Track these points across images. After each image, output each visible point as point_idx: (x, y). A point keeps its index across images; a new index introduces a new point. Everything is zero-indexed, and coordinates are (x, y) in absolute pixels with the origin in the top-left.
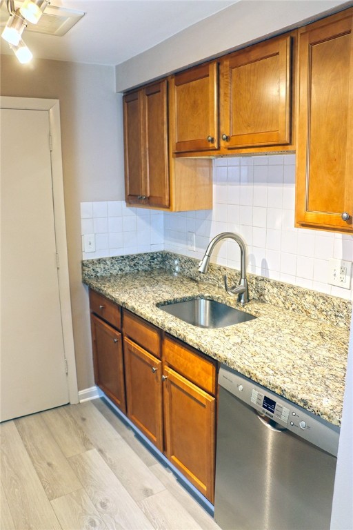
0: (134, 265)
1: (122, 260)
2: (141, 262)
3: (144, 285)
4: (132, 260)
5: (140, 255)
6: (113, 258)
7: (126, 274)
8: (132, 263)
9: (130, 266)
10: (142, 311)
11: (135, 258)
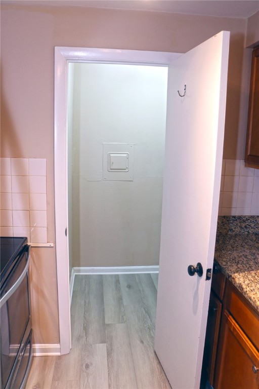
0: (246, 227)
1: (234, 220)
2: (253, 225)
3: (254, 254)
4: (244, 221)
5: (252, 217)
6: (224, 217)
7: (236, 235)
8: (243, 225)
9: (241, 227)
10: (252, 295)
11: (247, 220)
